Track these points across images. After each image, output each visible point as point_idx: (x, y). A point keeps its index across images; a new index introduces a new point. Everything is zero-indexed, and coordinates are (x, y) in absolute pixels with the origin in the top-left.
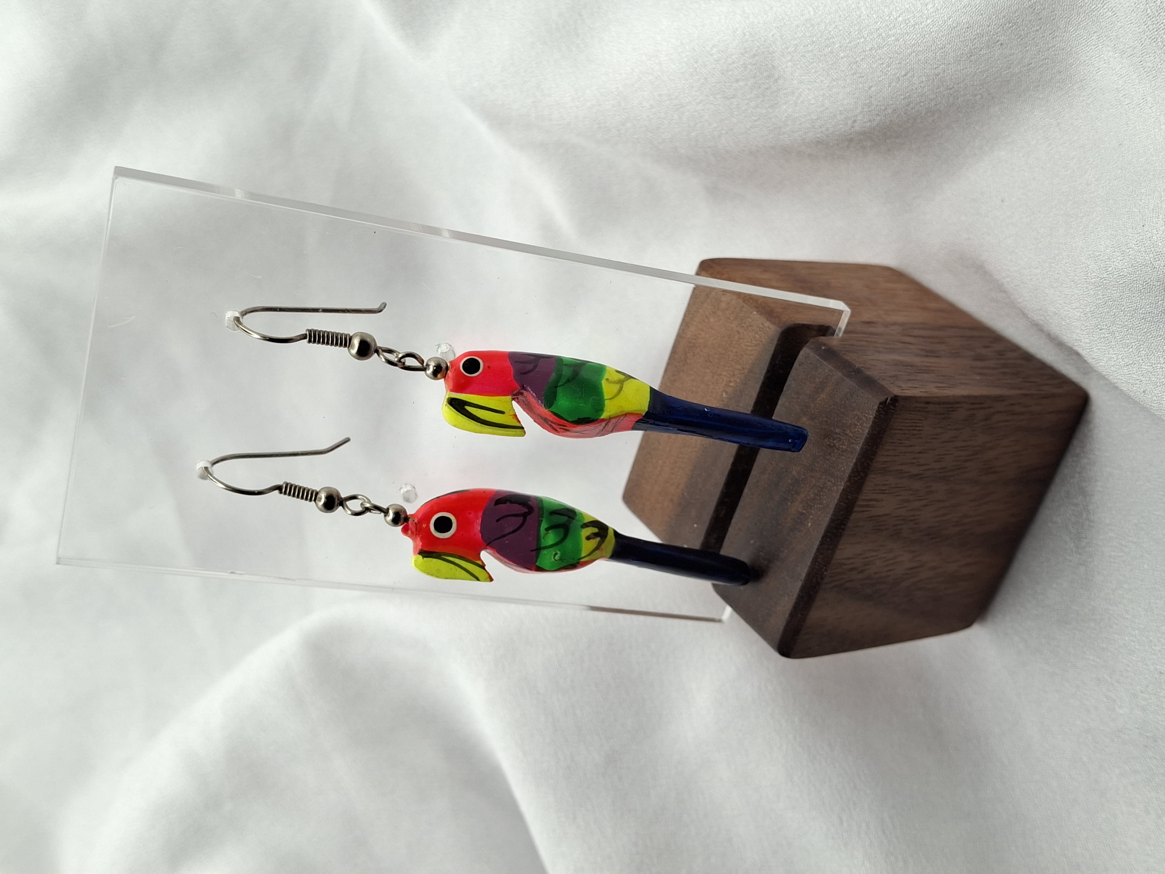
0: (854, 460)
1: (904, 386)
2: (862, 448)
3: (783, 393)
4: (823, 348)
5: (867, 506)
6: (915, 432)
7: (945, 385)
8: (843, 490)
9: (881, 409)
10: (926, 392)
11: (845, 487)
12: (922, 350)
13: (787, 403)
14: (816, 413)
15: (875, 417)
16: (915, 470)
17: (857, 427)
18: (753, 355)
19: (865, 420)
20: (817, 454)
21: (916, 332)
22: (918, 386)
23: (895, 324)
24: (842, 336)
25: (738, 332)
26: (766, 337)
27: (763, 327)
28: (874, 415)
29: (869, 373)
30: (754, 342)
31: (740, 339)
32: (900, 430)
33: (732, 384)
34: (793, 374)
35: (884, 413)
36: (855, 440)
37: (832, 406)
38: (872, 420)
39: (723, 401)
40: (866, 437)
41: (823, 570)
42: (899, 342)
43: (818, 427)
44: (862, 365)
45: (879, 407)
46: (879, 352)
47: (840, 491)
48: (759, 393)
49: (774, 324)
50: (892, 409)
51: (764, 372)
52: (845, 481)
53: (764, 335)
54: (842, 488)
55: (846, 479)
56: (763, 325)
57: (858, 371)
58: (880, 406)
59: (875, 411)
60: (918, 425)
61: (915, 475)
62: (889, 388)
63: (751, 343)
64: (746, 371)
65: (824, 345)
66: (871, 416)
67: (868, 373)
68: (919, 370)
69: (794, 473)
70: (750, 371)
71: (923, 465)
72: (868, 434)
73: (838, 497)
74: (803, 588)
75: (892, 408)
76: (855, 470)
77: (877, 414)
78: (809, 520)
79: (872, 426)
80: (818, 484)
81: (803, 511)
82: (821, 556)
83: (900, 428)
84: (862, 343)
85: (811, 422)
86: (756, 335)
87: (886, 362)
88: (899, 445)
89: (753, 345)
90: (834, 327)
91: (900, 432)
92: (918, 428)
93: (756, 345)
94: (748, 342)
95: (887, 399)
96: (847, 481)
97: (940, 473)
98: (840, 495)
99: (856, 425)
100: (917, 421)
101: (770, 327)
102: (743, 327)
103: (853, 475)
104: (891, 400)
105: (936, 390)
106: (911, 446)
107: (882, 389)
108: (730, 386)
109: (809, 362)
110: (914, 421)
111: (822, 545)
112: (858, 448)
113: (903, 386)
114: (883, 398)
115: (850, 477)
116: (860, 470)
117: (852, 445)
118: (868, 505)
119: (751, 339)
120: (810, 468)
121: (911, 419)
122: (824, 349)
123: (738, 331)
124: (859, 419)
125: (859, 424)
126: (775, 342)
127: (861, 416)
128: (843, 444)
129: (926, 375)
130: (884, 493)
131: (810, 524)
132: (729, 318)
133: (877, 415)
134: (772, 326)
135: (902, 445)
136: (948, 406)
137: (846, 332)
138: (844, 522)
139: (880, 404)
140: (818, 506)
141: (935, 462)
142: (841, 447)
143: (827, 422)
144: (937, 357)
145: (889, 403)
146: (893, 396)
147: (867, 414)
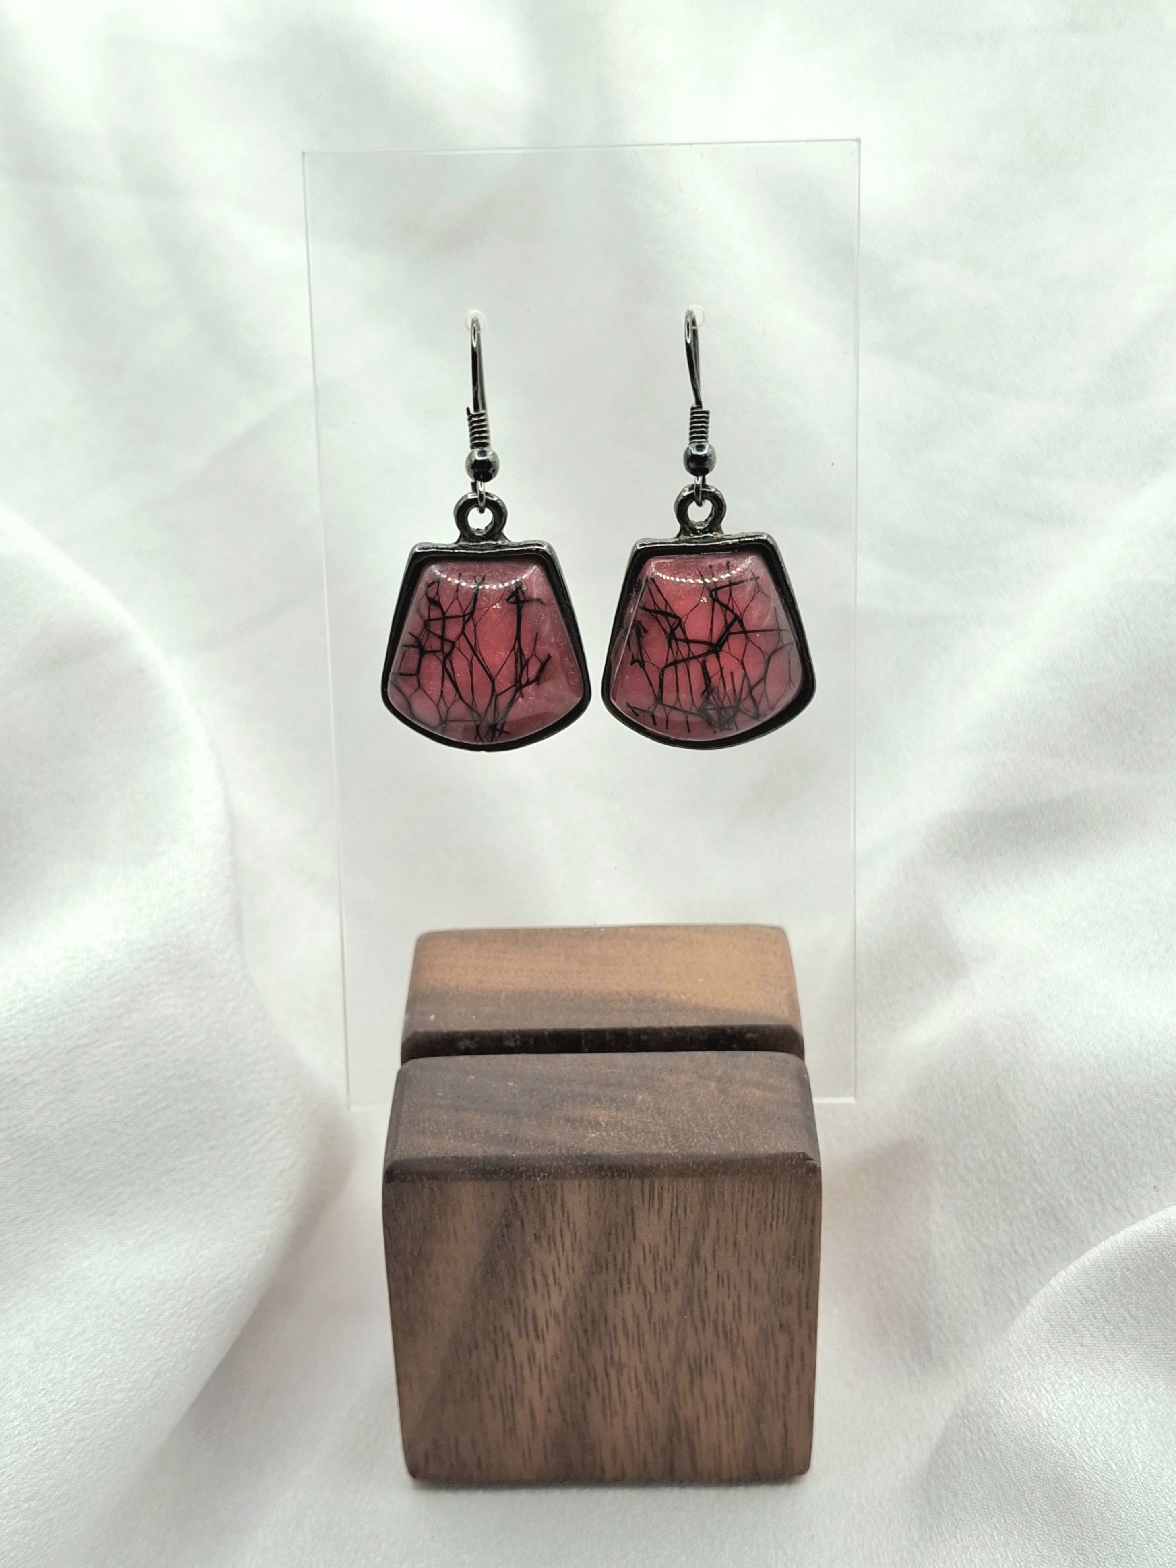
3: (721, 1052)
6: (769, 1221)
9: (797, 1157)
11: (672, 1156)
13: (713, 1060)
14: (730, 1094)
16: (706, 1249)
19: (772, 1144)
28: (786, 1152)
34: (752, 1054)
35: (793, 1162)
37: (755, 1106)
40: (753, 1153)
41: (542, 1174)
43: (716, 1101)
45: (800, 1152)
47: (664, 1152)
48: (698, 1027)
51: (729, 1023)
52: (680, 1152)
54: (670, 1152)
59: (789, 1152)
60: (781, 1220)
61: (698, 1253)
63: (749, 999)
64: (712, 1005)
69: (640, 1098)
70: (715, 1010)
71: (714, 1259)
72: (757, 1154)
75: (803, 1172)
76: (702, 1158)
78: (598, 1133)
79: (769, 1154)
80: (649, 1125)
81: (602, 1123)
82: (560, 1163)
83: (774, 1196)
85: (715, 1092)
86: (763, 1001)
88: (750, 1205)
91: (770, 1197)
92: (774, 1223)
93: (751, 1004)
94: (746, 994)
95: (813, 1160)
96: (681, 1156)
97: (699, 1291)
98: (658, 1154)
100: (785, 1217)
101: (785, 1012)
102: (759, 983)
103: (694, 1158)
104: (811, 1166)
106: (746, 1225)
108: (679, 996)
109: (781, 1066)
110: (786, 1211)
112: (732, 1150)
115: (689, 1156)
117: (730, 1143)
119: (753, 997)
120: (661, 1112)
121: (789, 1206)
123: (750, 981)
128: (723, 1133)
130: (671, 1215)
135: (750, 1209)
138: (624, 1174)
139: (803, 1154)
140: (624, 1135)
141: (718, 1274)
142: (718, 1132)
143: (732, 1107)
145: (807, 1165)
146: (818, 1166)
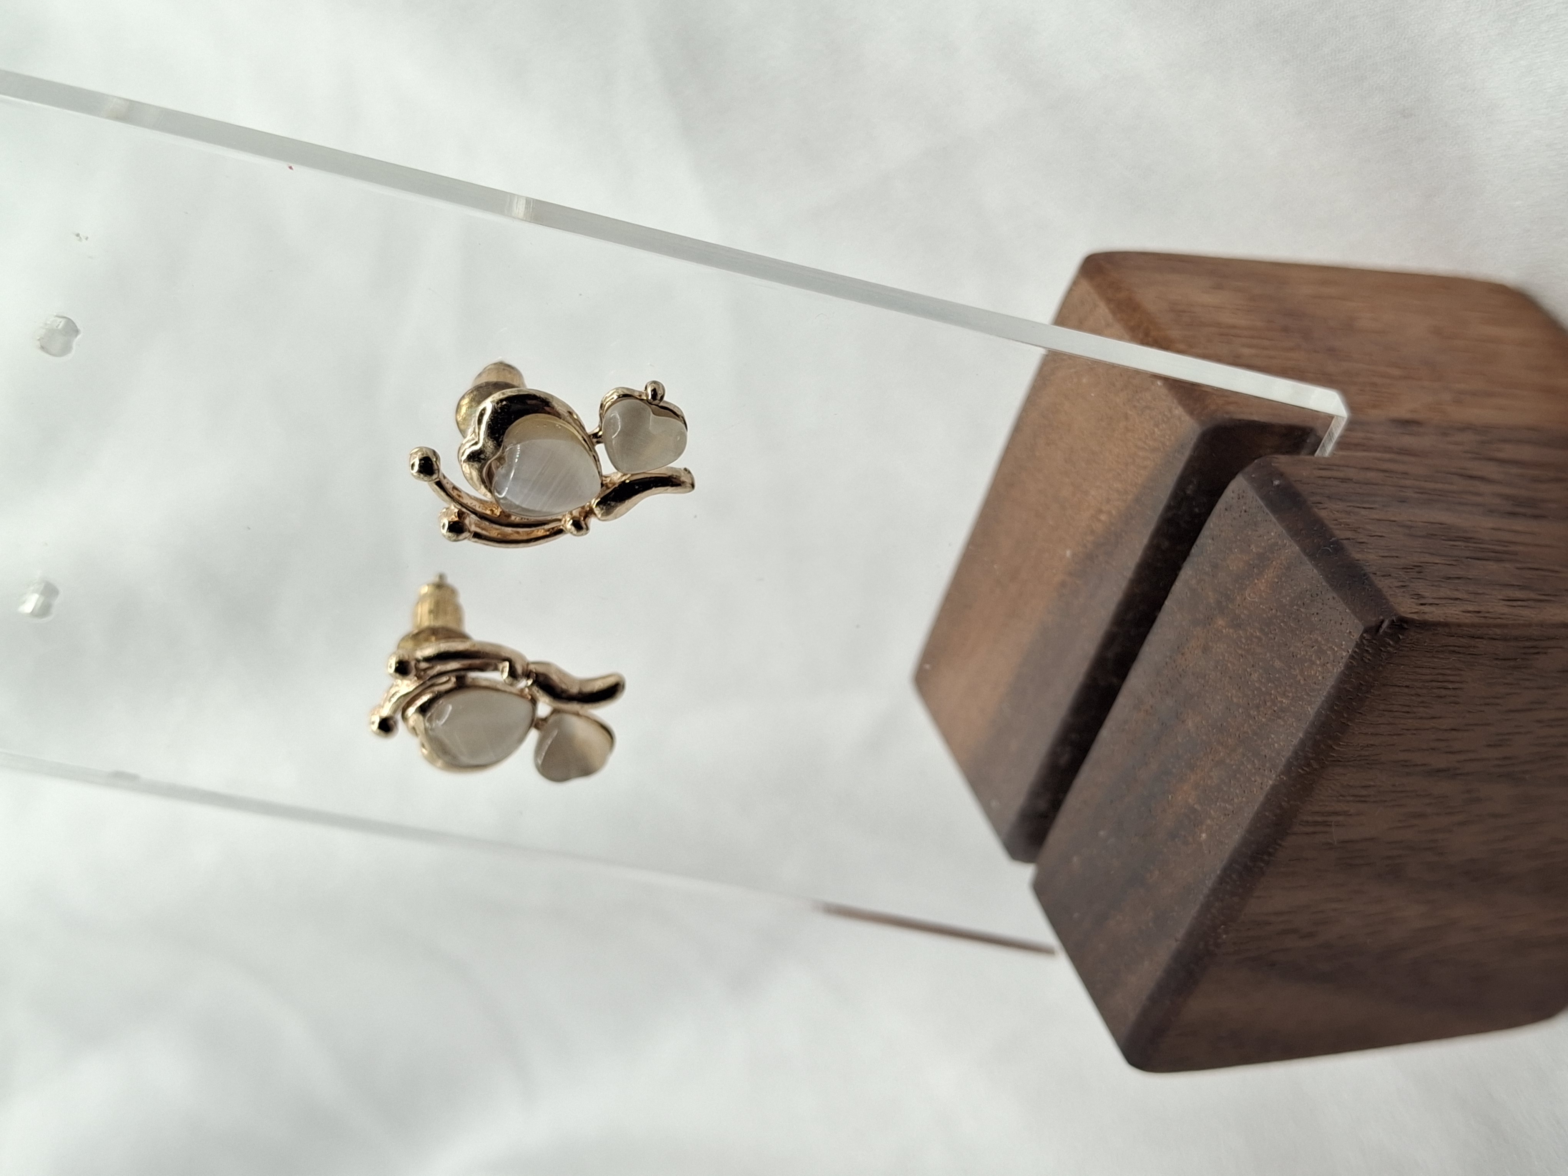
0: (1301, 735)
1: (1428, 593)
2: (1318, 714)
3: (1189, 559)
4: (1276, 483)
5: (1325, 824)
6: (1443, 692)
7: (1533, 595)
8: (1274, 787)
9: (1365, 642)
10: (1479, 612)
11: (1277, 783)
12: (1507, 497)
13: (1194, 582)
14: (1243, 616)
15: (1352, 657)
16: (1440, 761)
17: (1315, 667)
18: (1145, 468)
19: (1331, 659)
20: (1235, 700)
21: (1509, 451)
22: (1466, 596)
23: (1467, 427)
24: (1333, 454)
25: (1126, 417)
26: (1173, 438)
27: (1169, 415)
28: (1350, 651)
29: (1358, 556)
30: (1151, 443)
31: (1127, 429)
32: (1407, 687)
33: (1103, 517)
34: (1212, 525)
36: (1308, 695)
37: (1274, 611)
38: (1344, 660)
39: (1085, 546)
40: (1329, 692)
41: (1220, 931)
42: (1461, 475)
43: (1243, 646)
44: (1349, 534)
45: (1362, 637)
46: (1403, 501)
47: (1267, 788)
49: (1191, 413)
50: (1389, 644)
52: (1279, 770)
53: (1169, 432)
54: (1271, 782)
55: (1280, 768)
56: (1170, 411)
57: (1338, 548)
58: (1365, 635)
59: (1353, 644)
60: (1451, 678)
61: (1439, 771)
62: (1391, 599)
63: (1145, 442)
64: (1130, 497)
65: (1281, 475)
66: (1344, 654)
67: (1356, 555)
68: (1483, 550)
69: (1190, 724)
70: (1137, 500)
71: (1460, 752)
72: (1333, 687)
73: (1261, 798)
74: (1179, 956)
75: (1391, 643)
76: (1300, 753)
77: (1357, 650)
78: (1204, 828)
79: (1343, 673)
80: (1228, 761)
81: (1196, 806)
82: (1217, 904)
83: (1407, 683)
84: (1371, 475)
85: (1231, 631)
86: (1156, 430)
87: (1410, 527)
88: (1404, 715)
89: (1147, 447)
90: (1320, 433)
91: (1406, 690)
93: (1154, 450)
94: (1140, 439)
95: (1382, 622)
96: (1282, 773)
97: (1499, 766)
98: (1266, 796)
99: (1313, 663)
100: (1448, 672)
101: (1183, 419)
102: (1135, 407)
103: (1295, 763)
104: (1389, 627)
105: (1502, 609)
106: (1433, 718)
107: (1376, 599)
108: (1099, 520)
109: (1244, 508)
110: (1442, 671)
111: (1221, 884)
112: (1311, 711)
113: (1426, 594)
114: (1374, 619)
115: (1289, 765)
116: (1310, 755)
117: (1301, 702)
118: (1326, 822)
119: (1146, 436)
120: (1219, 724)
121: (1434, 668)
122: (1278, 486)
123: (1126, 414)
124: (1321, 652)
125: (1318, 662)
126: (1187, 453)
127: (1325, 648)
128: (1284, 695)
129: (1493, 566)
130: (1365, 801)
131: (1204, 835)
132: (1114, 385)
133: (1355, 652)
134: (1187, 418)
135: (1411, 715)
136: (1528, 644)
137: (1342, 444)
138: (1271, 850)
139: (1366, 631)
140: (1223, 805)
141: (1489, 746)
142: (1279, 699)
143: (1260, 639)
144: (1536, 517)
145: (1385, 632)
146: (1395, 619)
147: (1336, 646)
